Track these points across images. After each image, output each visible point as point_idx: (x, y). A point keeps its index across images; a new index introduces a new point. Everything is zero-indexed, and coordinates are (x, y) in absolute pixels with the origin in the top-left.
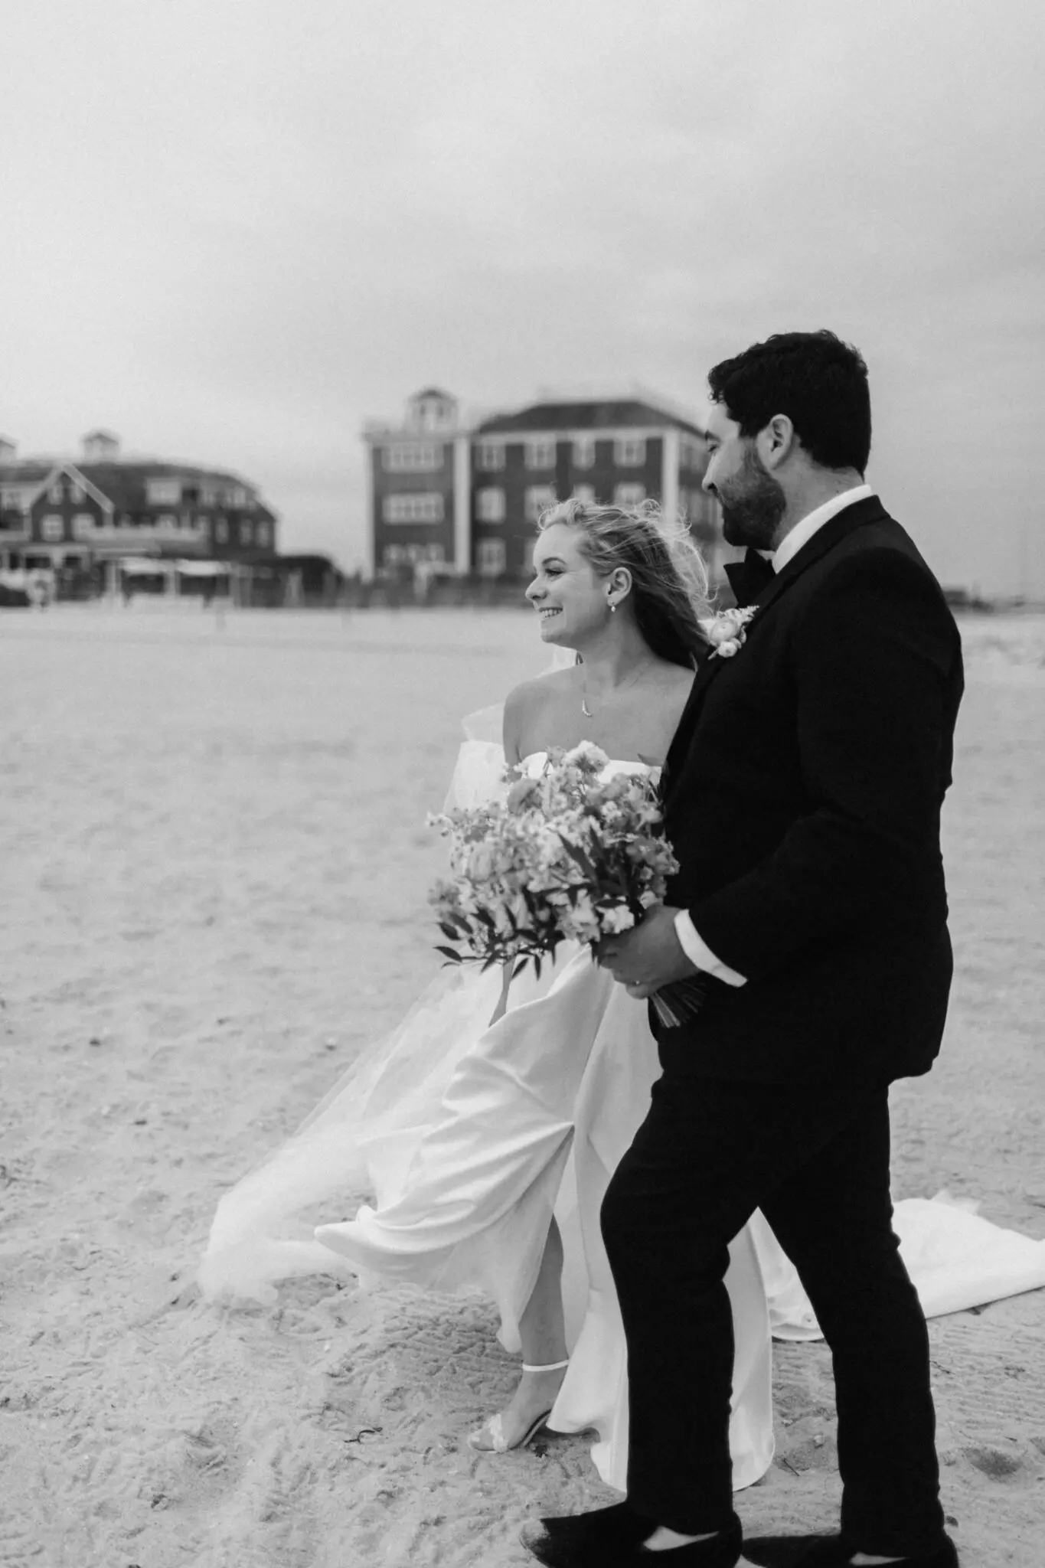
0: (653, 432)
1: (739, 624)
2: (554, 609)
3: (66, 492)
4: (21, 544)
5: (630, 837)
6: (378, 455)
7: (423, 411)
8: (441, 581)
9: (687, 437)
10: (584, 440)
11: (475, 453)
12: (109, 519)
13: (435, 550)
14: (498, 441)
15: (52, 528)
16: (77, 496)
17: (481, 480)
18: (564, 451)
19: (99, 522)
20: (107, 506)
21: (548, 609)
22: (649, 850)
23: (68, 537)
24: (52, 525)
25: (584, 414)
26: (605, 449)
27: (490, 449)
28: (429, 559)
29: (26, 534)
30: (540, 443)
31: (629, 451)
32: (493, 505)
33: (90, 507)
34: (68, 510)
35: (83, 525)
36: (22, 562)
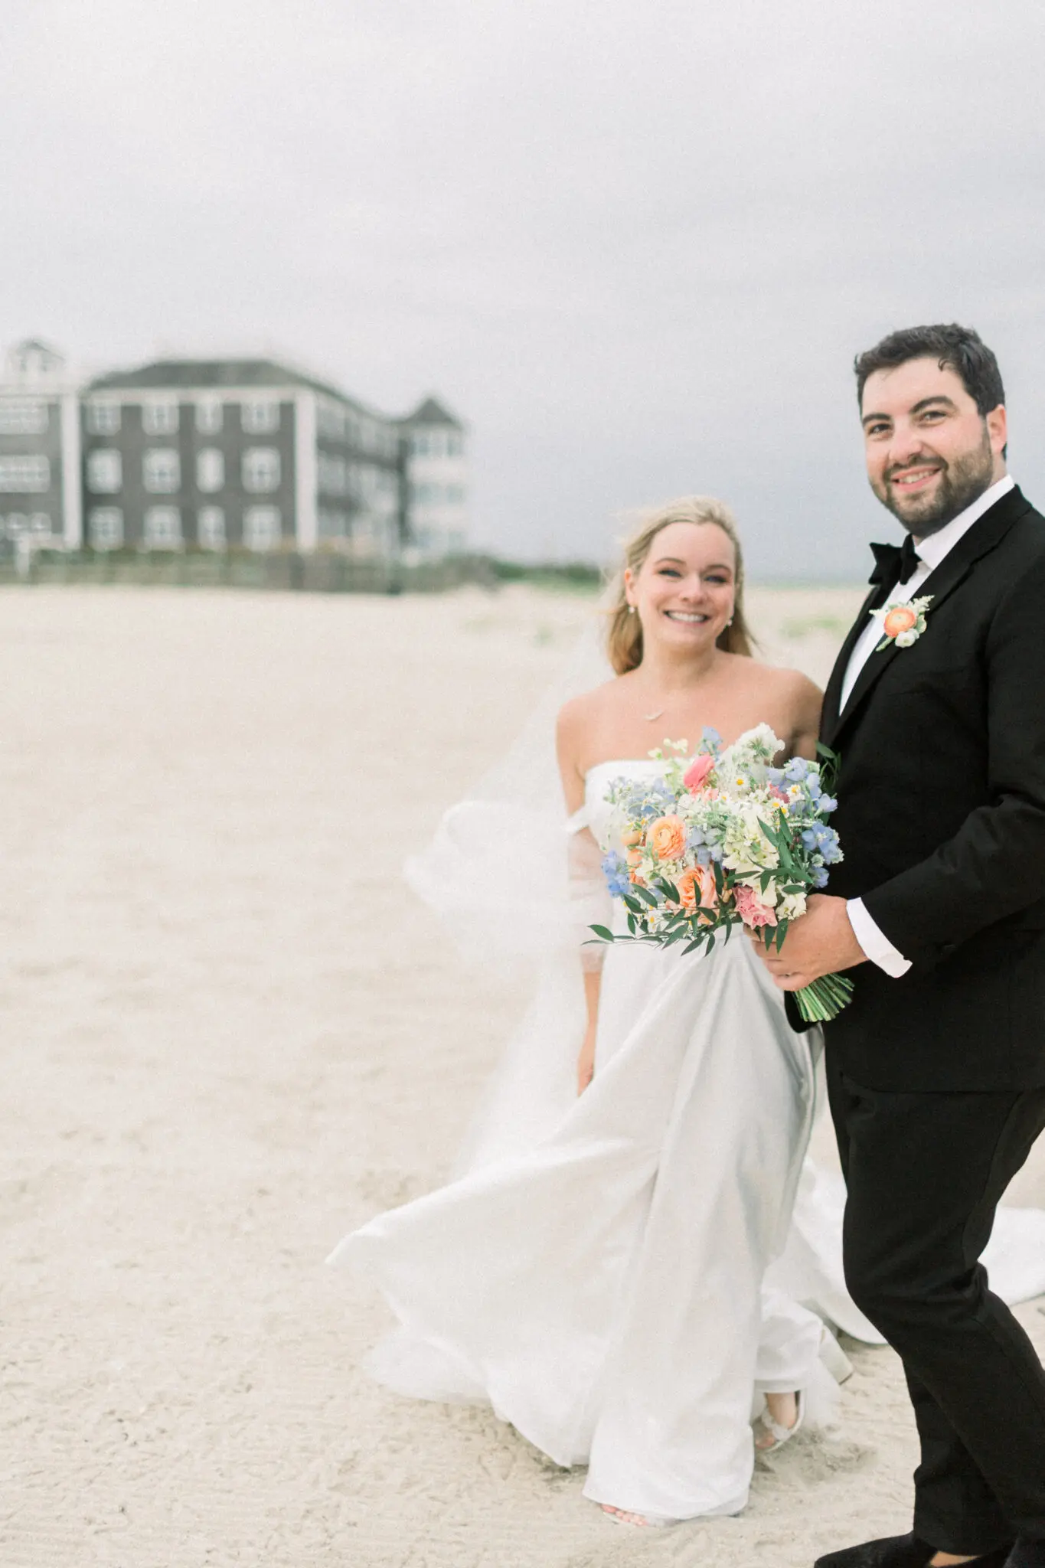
0: (284, 394)
1: (916, 615)
5: (809, 822)
7: (23, 367)
8: (45, 556)
9: (324, 403)
10: (209, 401)
11: (84, 413)
13: (40, 522)
14: (111, 401)
17: (92, 444)
18: (187, 412)
22: (825, 837)
25: (208, 373)
26: (232, 413)
27: (102, 409)
28: (31, 530)
30: (161, 403)
31: (260, 415)
32: (108, 471)
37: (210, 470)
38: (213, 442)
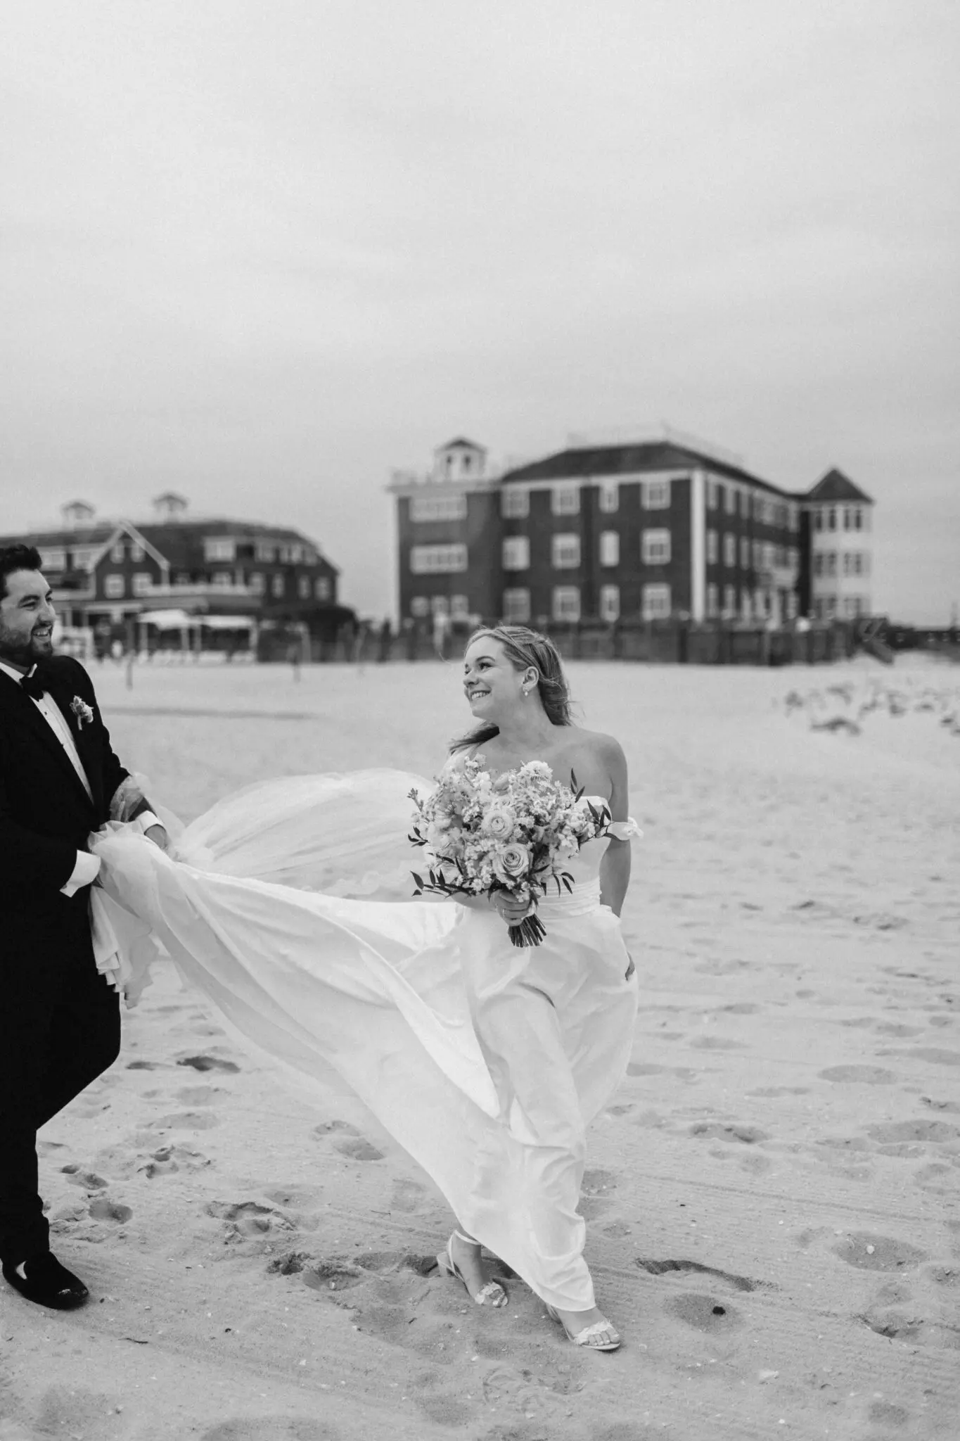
0: (680, 474)
2: (483, 691)
3: (127, 551)
4: (85, 602)
6: (404, 505)
7: (449, 460)
9: (715, 479)
10: (609, 484)
12: (165, 577)
14: (522, 489)
15: (114, 586)
16: (137, 555)
17: (504, 529)
18: (589, 496)
19: (157, 581)
20: (164, 564)
21: (479, 692)
23: (129, 595)
24: (114, 584)
26: (630, 494)
27: (514, 494)
29: (91, 593)
30: (565, 491)
31: (655, 495)
32: (518, 553)
33: (149, 565)
34: (128, 569)
35: (142, 583)
36: (85, 620)
37: (609, 549)
38: (612, 523)
